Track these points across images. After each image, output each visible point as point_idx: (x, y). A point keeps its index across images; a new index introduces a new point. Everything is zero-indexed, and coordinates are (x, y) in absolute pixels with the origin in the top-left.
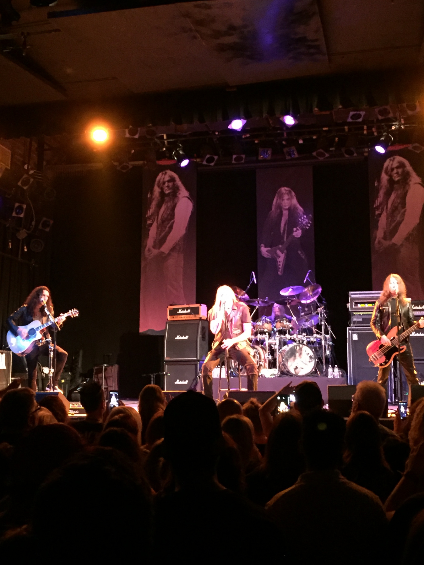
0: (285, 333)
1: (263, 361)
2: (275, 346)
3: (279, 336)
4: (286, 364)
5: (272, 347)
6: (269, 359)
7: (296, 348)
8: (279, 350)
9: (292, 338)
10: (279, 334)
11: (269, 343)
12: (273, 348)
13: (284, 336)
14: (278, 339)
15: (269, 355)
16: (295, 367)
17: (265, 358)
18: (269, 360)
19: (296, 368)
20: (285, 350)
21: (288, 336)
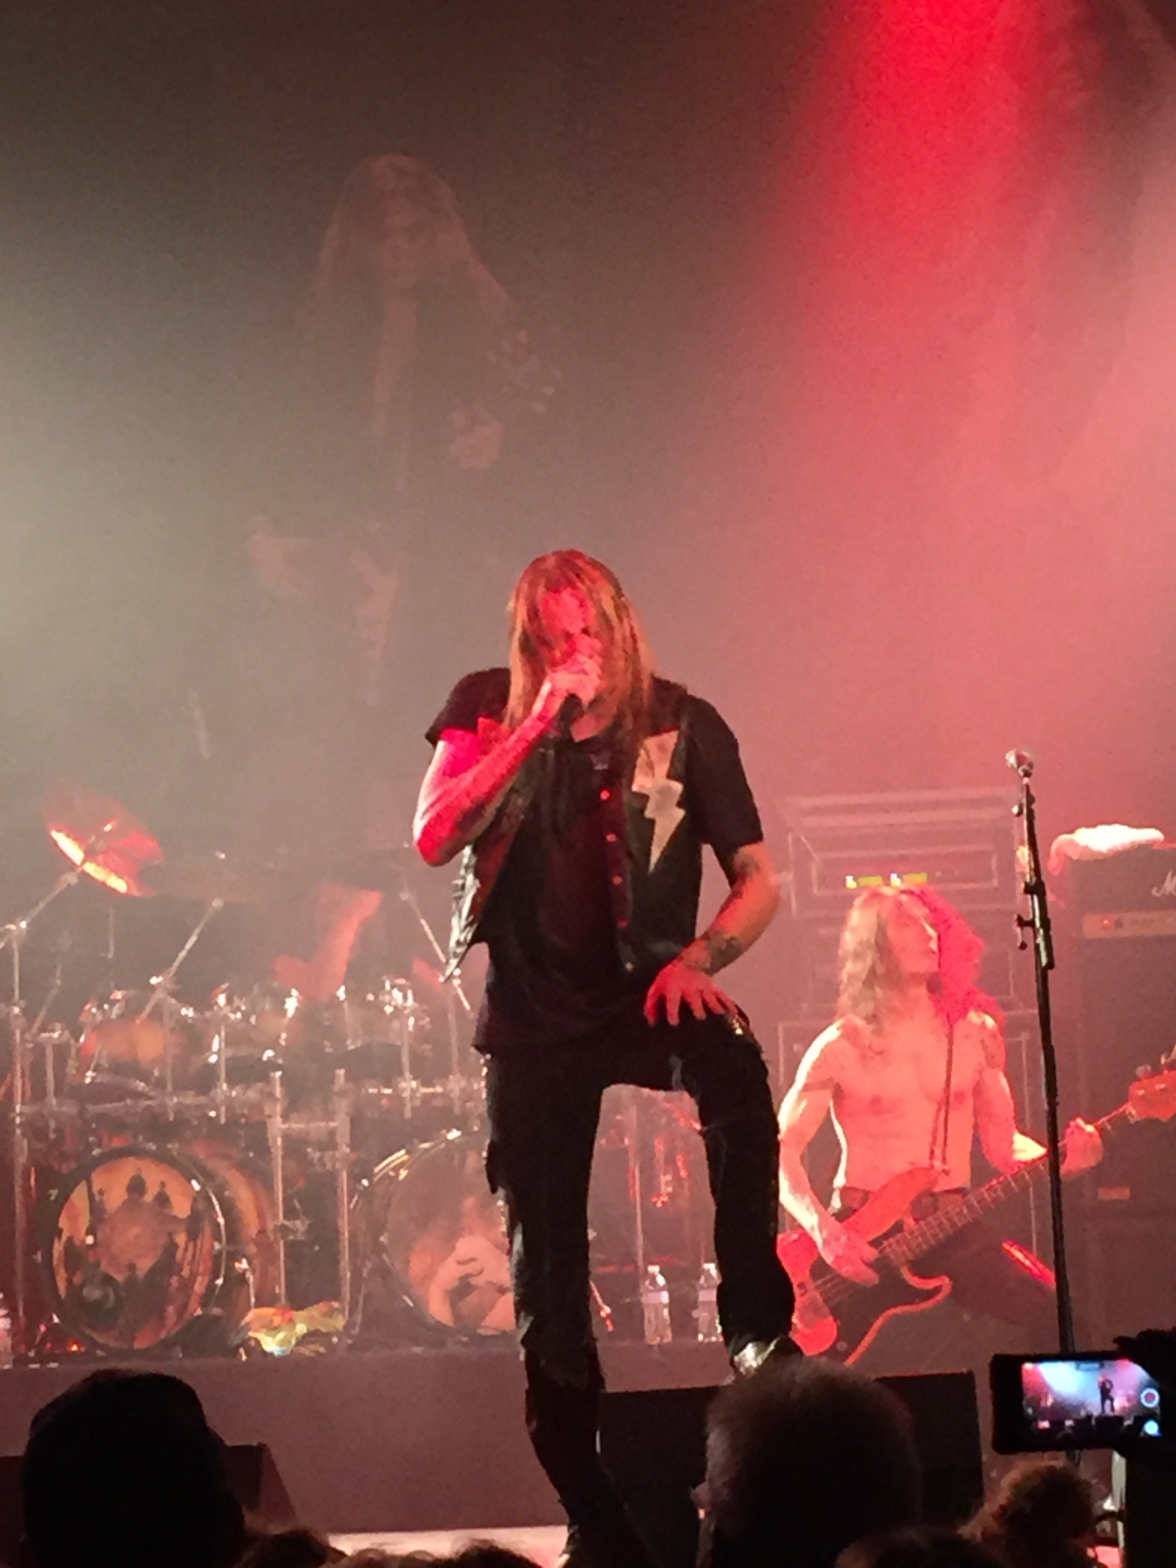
0: (389, 1075)
1: (252, 1249)
2: (329, 1154)
3: (350, 1086)
4: (398, 1266)
5: (311, 1163)
6: (291, 1237)
7: (463, 1159)
8: (355, 1178)
9: (438, 1103)
10: (347, 1078)
11: (286, 1137)
12: (319, 1169)
13: (388, 1091)
14: (343, 1107)
15: (290, 1213)
16: (456, 1283)
17: (262, 1232)
18: (290, 1246)
19: (462, 1289)
20: (392, 1174)
21: (409, 1085)
